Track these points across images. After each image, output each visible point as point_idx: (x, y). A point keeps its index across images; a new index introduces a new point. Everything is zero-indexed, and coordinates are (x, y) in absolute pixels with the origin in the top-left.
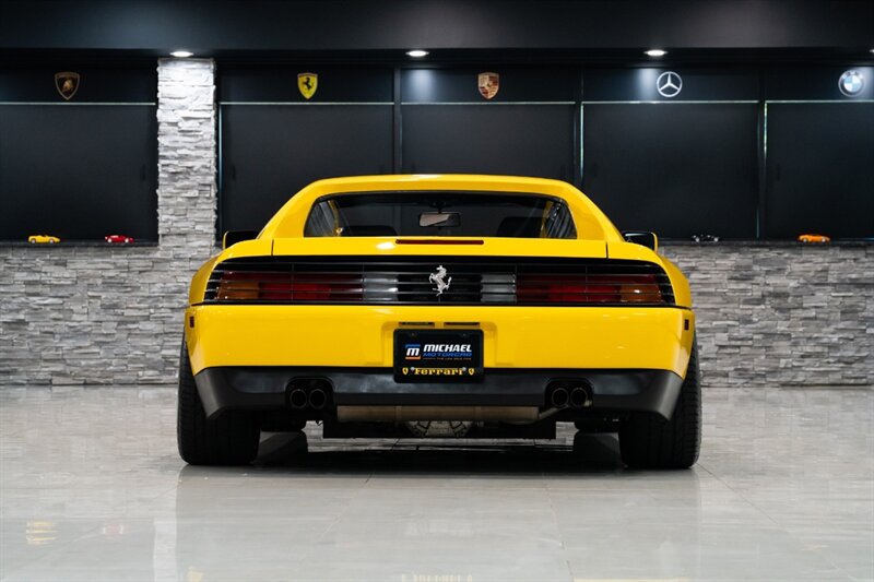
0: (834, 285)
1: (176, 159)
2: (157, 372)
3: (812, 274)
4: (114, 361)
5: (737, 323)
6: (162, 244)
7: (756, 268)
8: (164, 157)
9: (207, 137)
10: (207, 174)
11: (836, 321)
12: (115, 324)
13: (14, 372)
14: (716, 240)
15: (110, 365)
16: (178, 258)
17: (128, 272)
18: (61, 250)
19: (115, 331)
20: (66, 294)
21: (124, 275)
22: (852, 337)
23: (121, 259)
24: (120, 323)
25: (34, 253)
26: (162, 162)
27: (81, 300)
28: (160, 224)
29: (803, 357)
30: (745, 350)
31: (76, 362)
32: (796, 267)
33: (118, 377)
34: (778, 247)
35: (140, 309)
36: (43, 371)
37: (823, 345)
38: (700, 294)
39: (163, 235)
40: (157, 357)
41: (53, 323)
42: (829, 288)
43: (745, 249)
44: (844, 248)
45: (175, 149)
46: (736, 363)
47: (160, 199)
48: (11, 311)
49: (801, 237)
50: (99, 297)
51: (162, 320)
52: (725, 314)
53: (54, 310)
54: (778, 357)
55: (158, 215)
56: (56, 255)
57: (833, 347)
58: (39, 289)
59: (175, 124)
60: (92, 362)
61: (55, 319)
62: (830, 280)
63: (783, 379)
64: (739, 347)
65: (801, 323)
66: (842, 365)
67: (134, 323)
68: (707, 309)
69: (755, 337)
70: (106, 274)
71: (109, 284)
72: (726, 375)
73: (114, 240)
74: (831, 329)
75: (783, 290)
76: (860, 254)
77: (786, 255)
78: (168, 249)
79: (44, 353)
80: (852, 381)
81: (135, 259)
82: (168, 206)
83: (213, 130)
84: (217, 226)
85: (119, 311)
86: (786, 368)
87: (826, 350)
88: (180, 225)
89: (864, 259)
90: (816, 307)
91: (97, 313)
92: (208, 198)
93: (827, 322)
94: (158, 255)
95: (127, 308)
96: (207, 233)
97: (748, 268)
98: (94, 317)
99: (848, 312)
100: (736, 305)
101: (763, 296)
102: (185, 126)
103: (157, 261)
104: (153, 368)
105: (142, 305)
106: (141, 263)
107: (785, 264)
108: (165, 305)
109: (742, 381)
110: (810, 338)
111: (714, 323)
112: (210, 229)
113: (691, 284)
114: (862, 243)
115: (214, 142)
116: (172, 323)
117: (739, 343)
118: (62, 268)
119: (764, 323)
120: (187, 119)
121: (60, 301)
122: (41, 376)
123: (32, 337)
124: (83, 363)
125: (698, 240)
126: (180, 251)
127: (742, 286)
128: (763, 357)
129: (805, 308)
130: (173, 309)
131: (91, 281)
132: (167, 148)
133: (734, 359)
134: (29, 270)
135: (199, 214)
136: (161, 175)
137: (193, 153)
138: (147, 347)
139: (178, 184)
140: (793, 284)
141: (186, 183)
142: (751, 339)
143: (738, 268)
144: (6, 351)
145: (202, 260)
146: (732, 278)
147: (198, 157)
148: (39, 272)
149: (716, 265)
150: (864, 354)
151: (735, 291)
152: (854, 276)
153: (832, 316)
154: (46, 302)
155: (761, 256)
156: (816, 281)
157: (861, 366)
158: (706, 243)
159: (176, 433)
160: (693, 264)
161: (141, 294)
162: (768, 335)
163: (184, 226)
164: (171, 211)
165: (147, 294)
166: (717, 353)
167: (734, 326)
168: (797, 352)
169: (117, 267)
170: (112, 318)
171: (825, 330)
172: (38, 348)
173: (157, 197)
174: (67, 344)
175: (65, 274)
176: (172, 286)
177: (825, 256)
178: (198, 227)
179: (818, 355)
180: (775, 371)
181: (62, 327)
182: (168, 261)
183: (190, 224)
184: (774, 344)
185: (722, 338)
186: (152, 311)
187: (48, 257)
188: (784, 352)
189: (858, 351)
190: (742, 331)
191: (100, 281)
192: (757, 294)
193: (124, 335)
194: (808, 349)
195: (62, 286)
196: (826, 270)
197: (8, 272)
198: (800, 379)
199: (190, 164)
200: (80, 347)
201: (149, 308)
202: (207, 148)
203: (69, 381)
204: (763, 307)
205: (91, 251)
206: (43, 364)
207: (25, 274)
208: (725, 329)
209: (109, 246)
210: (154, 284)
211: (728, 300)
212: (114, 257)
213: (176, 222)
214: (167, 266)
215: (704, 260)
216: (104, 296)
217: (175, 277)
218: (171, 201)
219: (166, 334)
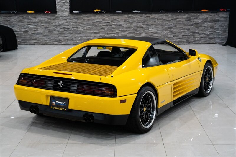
0: (209, 21)
3: (204, 19)
4: (48, 40)
5: (187, 30)
6: (58, 13)
7: (192, 18)
11: (209, 29)
12: (48, 32)
13: (26, 42)
14: (183, 11)
15: (47, 41)
16: (61, 17)
17: (50, 20)
18: (35, 14)
19: (48, 33)
20: (36, 25)
21: (49, 20)
22: (212, 33)
23: (49, 17)
24: (49, 31)
25: (29, 15)
27: (40, 26)
28: (57, 9)
29: (201, 38)
30: (188, 36)
31: (39, 40)
32: (200, 17)
33: (49, 43)
34: (197, 13)
35: (53, 28)
36: (33, 42)
37: (206, 35)
38: (179, 24)
39: (58, 11)
40: (58, 39)
41: (34, 31)
42: (208, 22)
43: (189, 13)
44: (211, 13)
46: (186, 39)
47: (57, 3)
48: (24, 28)
49: (202, 10)
50: (44, 25)
51: (58, 31)
52: (184, 28)
53: (34, 28)
54: (196, 38)
55: (56, 6)
56: (34, 16)
57: (208, 35)
58: (30, 23)
60: (43, 40)
61: (35, 30)
62: (208, 20)
63: (197, 43)
64: (187, 36)
65: (201, 30)
66: (210, 39)
67: (52, 31)
68: (180, 27)
69: (191, 33)
70: (45, 20)
71: (46, 22)
72: (184, 42)
73: (47, 12)
74: (208, 31)
75: (197, 23)
76: (215, 14)
77: (198, 15)
79: (32, 38)
80: (212, 43)
81: (52, 17)
82: (58, 4)
85: (49, 29)
86: (197, 40)
87: (206, 36)
89: (216, 15)
90: (205, 26)
91: (44, 29)
92: (68, 3)
93: (207, 30)
94: (57, 16)
95: (50, 28)
97: (190, 18)
98: (43, 30)
99: (212, 27)
100: (187, 26)
101: (193, 24)
103: (57, 17)
104: (57, 41)
105: (54, 27)
106: (53, 18)
107: (198, 16)
108: (59, 27)
109: (187, 43)
110: (203, 33)
111: (182, 30)
112: (68, 10)
114: (216, 11)
116: (60, 31)
117: (187, 35)
119: (193, 30)
121: (35, 26)
122: (32, 43)
123: (29, 34)
124: (41, 40)
125: (179, 12)
126: (62, 15)
127: (188, 22)
128: (192, 38)
129: (202, 27)
130: (61, 28)
131: (42, 22)
133: (186, 38)
134: (28, 19)
135: (66, 6)
138: (55, 37)
140: (200, 21)
142: (190, 34)
143: (187, 18)
144: (24, 37)
146: (186, 20)
148: (30, 19)
149: (182, 17)
150: (215, 37)
151: (186, 23)
152: (214, 19)
153: (208, 28)
154: (32, 26)
155: (193, 15)
156: (205, 20)
157: (214, 39)
158: (181, 12)
160: (177, 17)
161: (53, 25)
162: (194, 33)
163: (62, 9)
164: (59, 6)
165: (55, 25)
166: (182, 37)
167: (186, 31)
168: (200, 37)
169: (48, 19)
170: (47, 30)
171: (206, 31)
173: (56, 2)
174: (37, 36)
175: (36, 20)
176: (60, 23)
177: (207, 15)
178: (66, 9)
179: (205, 37)
180: (195, 41)
181: (36, 32)
182: (59, 17)
183: (64, 9)
184: (195, 35)
185: (183, 34)
187: (32, 16)
188: (197, 37)
189: (214, 36)
190: (188, 32)
191: (44, 22)
192: (192, 24)
193: (50, 34)
194: (202, 36)
195: (36, 23)
196: (207, 18)
197: (23, 19)
198: (200, 42)
200: (40, 37)
201: (55, 28)
203: (38, 44)
204: (193, 26)
205: (42, 15)
206: (32, 40)
207: (27, 20)
208: (184, 32)
209: (45, 14)
210: (56, 22)
211: (185, 25)
212: (47, 16)
213: (60, 8)
214: (59, 18)
215: (180, 16)
216: (45, 25)
217: (61, 21)
218: (59, 3)
219: (59, 34)
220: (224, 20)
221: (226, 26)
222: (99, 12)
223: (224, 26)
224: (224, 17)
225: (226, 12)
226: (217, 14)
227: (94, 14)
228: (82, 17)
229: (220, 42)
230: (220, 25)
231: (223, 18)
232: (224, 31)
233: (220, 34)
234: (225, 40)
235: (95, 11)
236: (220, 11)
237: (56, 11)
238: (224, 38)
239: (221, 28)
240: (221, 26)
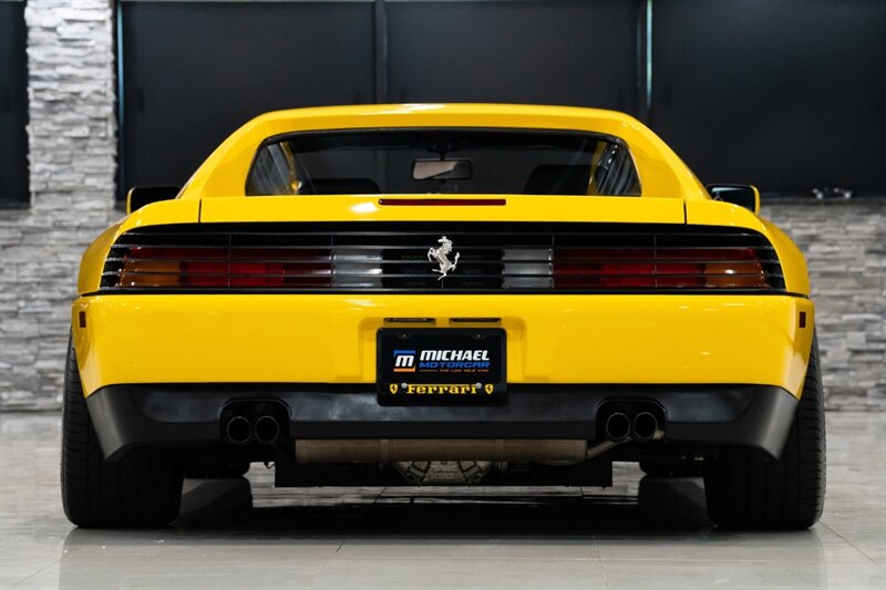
1: (55, 80)
2: (28, 394)
5: (878, 317)
6: (36, 205)
8: (37, 78)
9: (101, 48)
10: (102, 103)
14: (848, 195)
16: (59, 226)
26: (33, 85)
28: (33, 177)
38: (825, 275)
39: (38, 193)
40: (30, 372)
45: (53, 66)
46: (878, 376)
47: (32, 141)
51: (37, 318)
52: (861, 304)
55: (27, 163)
59: (53, 29)
64: (881, 352)
68: (834, 297)
72: (863, 393)
78: (45, 213)
82: (44, 150)
83: (109, 39)
84: (117, 179)
88: (61, 177)
92: (104, 139)
94: (30, 222)
96: (102, 190)
100: (877, 291)
102: (67, 32)
103: (27, 232)
104: (23, 388)
105: (8, 296)
106: (6, 234)
108: (42, 294)
111: (846, 317)
112: (108, 184)
113: (811, 260)
115: (110, 57)
116: (51, 322)
117: (882, 346)
120: (70, 22)
125: (820, 196)
126: (65, 217)
130: (53, 301)
132: (41, 65)
133: (875, 369)
135: (90, 162)
136: (33, 104)
137: (81, 73)
138: (14, 357)
139: (59, 118)
141: (70, 116)
143: (880, 236)
145: (95, 229)
146: (870, 252)
147: (88, 79)
149: (847, 233)
151: (875, 270)
158: (832, 200)
159: (59, 482)
160: (814, 232)
161: (6, 279)
163: (68, 180)
164: (48, 157)
165: (14, 279)
166: (849, 362)
167: (874, 321)
173: (26, 136)
176: (51, 267)
178: (90, 182)
182: (45, 231)
183: (77, 177)
185: (857, 339)
186: (22, 304)
190: (884, 329)
199: (75, 88)
201: (18, 299)
202: (101, 65)
208: (862, 326)
210: (24, 264)
211: (865, 283)
213: (56, 173)
214: (43, 238)
215: (829, 225)
217: (55, 254)
218: (49, 143)
219: (43, 337)
237: (28, 195)
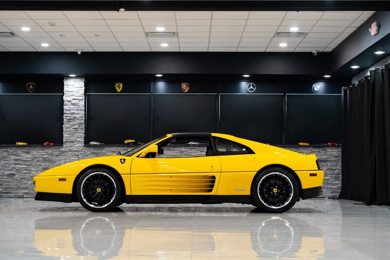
1: (70, 114)
6: (65, 145)
8: (66, 114)
9: (81, 106)
10: (81, 120)
13: (10, 193)
16: (70, 151)
18: (27, 148)
20: (29, 164)
21: (51, 157)
23: (50, 151)
25: (18, 149)
26: (65, 115)
27: (35, 166)
28: (64, 138)
31: (32, 189)
34: (291, 147)
36: (21, 192)
39: (65, 142)
41: (24, 175)
44: (315, 147)
45: (70, 110)
47: (64, 129)
48: (9, 170)
49: (299, 144)
50: (41, 165)
53: (25, 170)
55: (63, 135)
56: (26, 150)
58: (19, 162)
59: (70, 101)
61: (25, 173)
70: (44, 156)
71: (45, 160)
73: (47, 144)
76: (320, 150)
78: (67, 147)
79: (21, 186)
81: (54, 151)
82: (67, 132)
83: (84, 103)
88: (71, 138)
89: (322, 152)
91: (40, 171)
92: (82, 128)
94: (63, 149)
96: (81, 142)
102: (73, 102)
103: (62, 152)
106: (57, 152)
112: (82, 140)
114: (321, 146)
115: (84, 108)
118: (28, 154)
120: (74, 99)
121: (27, 167)
122: (20, 194)
123: (16, 180)
126: (72, 148)
131: (38, 159)
132: (67, 110)
134: (15, 155)
135: (78, 134)
136: (64, 120)
137: (76, 112)
139: (71, 123)
141: (74, 123)
144: (7, 185)
145: (79, 151)
147: (78, 114)
148: (20, 156)
154: (22, 167)
163: (72, 139)
164: (68, 133)
169: (48, 154)
172: (19, 184)
173: (63, 128)
174: (29, 183)
175: (29, 157)
177: (308, 151)
178: (78, 139)
182: (67, 152)
183: (75, 138)
187: (23, 150)
191: (41, 159)
195: (28, 161)
197: (8, 155)
199: (75, 116)
202: (81, 110)
203: (30, 196)
205: (38, 148)
206: (21, 190)
207: (14, 156)
209: (45, 146)
212: (47, 150)
214: (66, 154)
216: (43, 164)
217: (69, 158)
218: (69, 130)
220: (334, 159)
221: (338, 169)
222: (133, 143)
223: (336, 169)
224: (335, 155)
225: (337, 147)
226: (323, 150)
227: (124, 146)
228: (104, 151)
229: (331, 195)
230: (329, 167)
231: (332, 157)
232: (336, 178)
233: (330, 182)
234: (338, 192)
235: (126, 142)
236: (328, 146)
238: (336, 189)
239: (331, 172)
240: (332, 170)
